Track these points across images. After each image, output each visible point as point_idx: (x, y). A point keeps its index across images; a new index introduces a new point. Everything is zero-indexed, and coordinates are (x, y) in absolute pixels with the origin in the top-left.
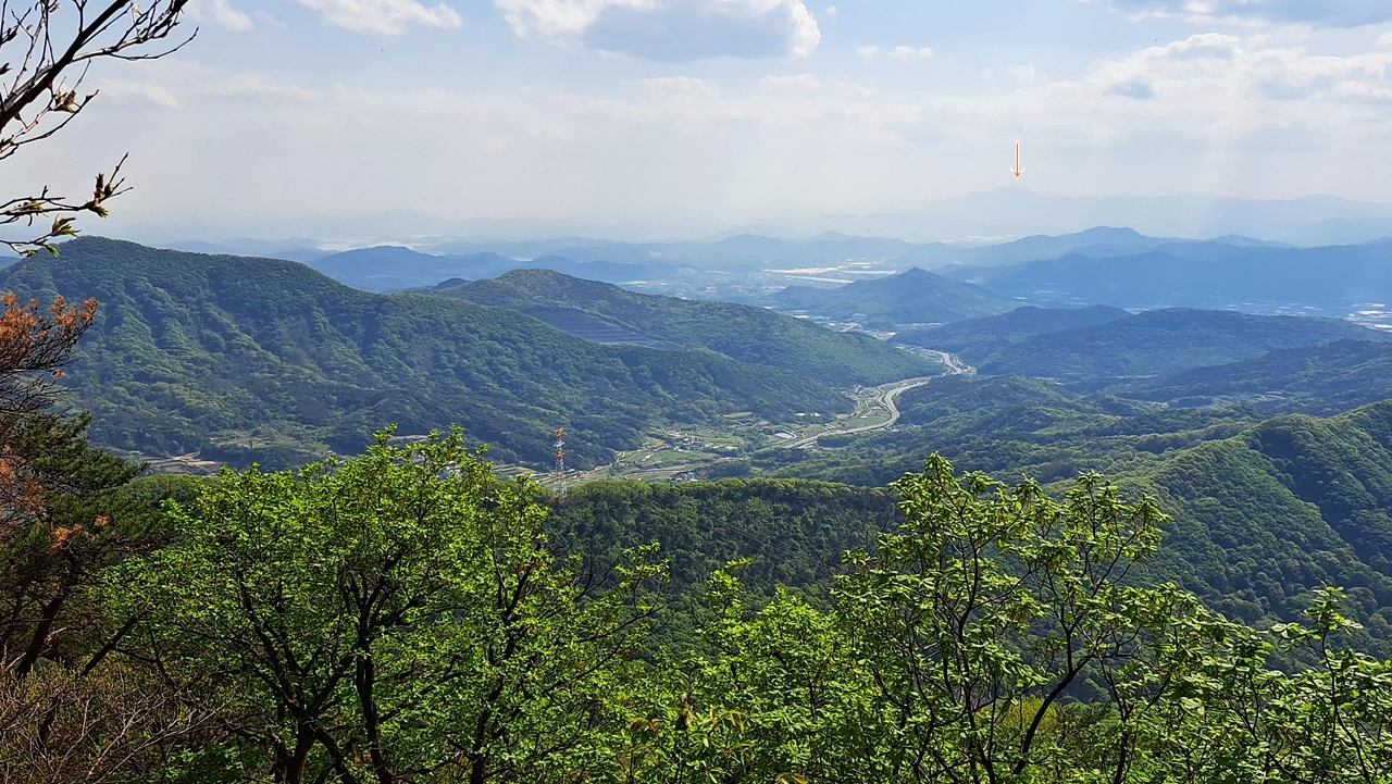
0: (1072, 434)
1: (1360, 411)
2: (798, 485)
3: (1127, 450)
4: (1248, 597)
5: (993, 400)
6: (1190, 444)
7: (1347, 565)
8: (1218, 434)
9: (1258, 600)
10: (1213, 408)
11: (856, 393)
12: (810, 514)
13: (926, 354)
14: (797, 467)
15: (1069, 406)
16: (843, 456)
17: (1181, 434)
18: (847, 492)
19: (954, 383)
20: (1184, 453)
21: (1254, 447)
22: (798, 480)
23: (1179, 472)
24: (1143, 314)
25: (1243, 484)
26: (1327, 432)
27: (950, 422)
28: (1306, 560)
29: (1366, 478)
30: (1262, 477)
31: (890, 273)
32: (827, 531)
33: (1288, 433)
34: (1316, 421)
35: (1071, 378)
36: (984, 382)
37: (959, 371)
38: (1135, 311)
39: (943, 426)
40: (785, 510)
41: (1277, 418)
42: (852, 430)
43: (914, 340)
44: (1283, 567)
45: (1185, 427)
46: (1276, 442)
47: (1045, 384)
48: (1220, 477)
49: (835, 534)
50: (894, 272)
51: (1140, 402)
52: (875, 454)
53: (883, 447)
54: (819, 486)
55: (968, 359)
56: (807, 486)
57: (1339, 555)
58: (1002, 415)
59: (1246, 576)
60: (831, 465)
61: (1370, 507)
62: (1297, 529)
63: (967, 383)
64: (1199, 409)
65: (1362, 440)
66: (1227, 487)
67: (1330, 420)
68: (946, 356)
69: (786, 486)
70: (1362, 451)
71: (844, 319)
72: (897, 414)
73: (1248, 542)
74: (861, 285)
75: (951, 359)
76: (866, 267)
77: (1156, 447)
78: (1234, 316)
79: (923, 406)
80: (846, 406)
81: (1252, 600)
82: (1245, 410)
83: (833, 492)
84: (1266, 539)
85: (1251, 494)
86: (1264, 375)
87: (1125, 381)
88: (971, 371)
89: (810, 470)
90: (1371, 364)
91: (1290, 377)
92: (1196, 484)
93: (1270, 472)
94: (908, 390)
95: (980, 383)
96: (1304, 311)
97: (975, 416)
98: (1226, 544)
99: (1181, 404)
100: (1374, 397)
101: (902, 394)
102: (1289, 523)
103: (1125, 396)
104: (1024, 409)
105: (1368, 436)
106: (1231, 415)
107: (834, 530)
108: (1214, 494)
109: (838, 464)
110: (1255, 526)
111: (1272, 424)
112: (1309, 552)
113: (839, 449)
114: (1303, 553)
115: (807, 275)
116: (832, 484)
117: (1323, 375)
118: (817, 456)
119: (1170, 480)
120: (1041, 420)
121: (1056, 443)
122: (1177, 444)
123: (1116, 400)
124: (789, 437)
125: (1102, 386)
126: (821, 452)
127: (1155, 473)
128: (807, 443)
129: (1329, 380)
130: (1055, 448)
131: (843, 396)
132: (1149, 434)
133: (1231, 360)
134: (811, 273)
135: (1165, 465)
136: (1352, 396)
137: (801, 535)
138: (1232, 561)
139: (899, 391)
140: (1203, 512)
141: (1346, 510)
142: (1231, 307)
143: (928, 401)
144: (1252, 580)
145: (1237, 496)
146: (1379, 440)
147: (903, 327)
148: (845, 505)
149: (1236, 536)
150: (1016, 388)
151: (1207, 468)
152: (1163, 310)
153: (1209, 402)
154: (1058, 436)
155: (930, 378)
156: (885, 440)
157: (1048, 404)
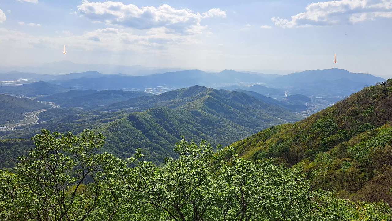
0: (86, 120)
1: (148, 110)
2: (8, 141)
3: (100, 123)
4: (128, 152)
5: (65, 113)
6: (114, 120)
7: (147, 142)
8: (120, 117)
9: (130, 152)
10: (118, 112)
11: (26, 114)
12: (13, 148)
13: (46, 103)
14: (8, 135)
15: (85, 114)
16: (23, 131)
17: (112, 118)
18: (24, 141)
19: (54, 110)
20: (113, 122)
21: (128, 120)
22: (9, 139)
23: (112, 127)
24: (101, 91)
25: (126, 128)
26: (142, 115)
27: (54, 120)
28: (139, 143)
29: (150, 124)
30: (130, 126)
31: (33, 82)
32: (19, 152)
33: (135, 116)
34: (140, 113)
35: (85, 107)
36: (62, 109)
37: (55, 107)
38: (99, 91)
39: (52, 121)
40: (5, 148)
41: (132, 113)
42: (25, 124)
43: (42, 99)
44: (135, 145)
45: (113, 116)
46: (132, 118)
47: (78, 109)
48: (121, 127)
49: (22, 152)
50: (35, 82)
51: (102, 112)
52: (32, 130)
53: (35, 128)
54: (16, 140)
55: (57, 104)
56: (12, 140)
57: (146, 141)
58: (68, 117)
59: (127, 148)
60: (19, 134)
61: (151, 130)
62: (137, 136)
63: (57, 110)
64: (115, 112)
65: (149, 116)
66: (122, 129)
67: (143, 113)
68: (51, 103)
69: (5, 141)
70: (149, 119)
71: (20, 94)
72: (38, 119)
73: (127, 140)
74: (25, 85)
75: (53, 104)
76: (26, 81)
77: (106, 122)
78: (122, 91)
79: (46, 116)
80: (23, 118)
81: (129, 153)
82: (125, 112)
83: (20, 141)
84: (131, 139)
85: (128, 130)
86: (129, 104)
87: (98, 107)
88: (59, 107)
89: (12, 136)
90: (150, 101)
91: (134, 104)
92: (116, 129)
93: (131, 125)
94: (41, 112)
95: (61, 109)
96: (136, 90)
97: (61, 118)
98: (123, 141)
99: (111, 111)
100: (151, 107)
101: (40, 114)
102: (136, 135)
103: (98, 110)
104: (73, 115)
105: (150, 116)
106: (122, 113)
107: (21, 151)
108: (120, 131)
109: (21, 134)
110: (129, 137)
111: (131, 114)
112: (140, 141)
113: (21, 130)
114: (139, 141)
115: (7, 83)
116: (20, 139)
117: (140, 103)
118: (14, 132)
119: (110, 129)
120: (78, 117)
121: (82, 123)
122: (111, 120)
123: (96, 111)
124: (5, 128)
125: (92, 108)
126: (15, 131)
127: (106, 127)
128: (11, 129)
129: (142, 104)
130: (82, 124)
131: (21, 115)
132: (104, 119)
133: (122, 101)
134: (9, 82)
135: (108, 126)
136: (147, 107)
137: (11, 154)
138: (124, 145)
139: (39, 113)
140: (117, 135)
141: (146, 131)
142: (121, 89)
143: (47, 115)
144: (129, 148)
145: (125, 131)
146: (152, 116)
147: (38, 96)
148: (24, 144)
149: (125, 139)
150: (71, 110)
151: (118, 125)
152: (106, 90)
153: (118, 111)
154: (83, 121)
155: (47, 109)
156: (35, 126)
157: (80, 113)
